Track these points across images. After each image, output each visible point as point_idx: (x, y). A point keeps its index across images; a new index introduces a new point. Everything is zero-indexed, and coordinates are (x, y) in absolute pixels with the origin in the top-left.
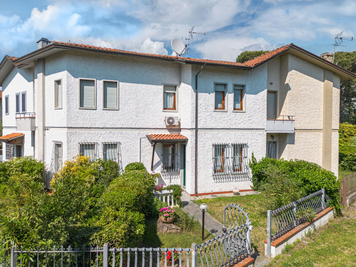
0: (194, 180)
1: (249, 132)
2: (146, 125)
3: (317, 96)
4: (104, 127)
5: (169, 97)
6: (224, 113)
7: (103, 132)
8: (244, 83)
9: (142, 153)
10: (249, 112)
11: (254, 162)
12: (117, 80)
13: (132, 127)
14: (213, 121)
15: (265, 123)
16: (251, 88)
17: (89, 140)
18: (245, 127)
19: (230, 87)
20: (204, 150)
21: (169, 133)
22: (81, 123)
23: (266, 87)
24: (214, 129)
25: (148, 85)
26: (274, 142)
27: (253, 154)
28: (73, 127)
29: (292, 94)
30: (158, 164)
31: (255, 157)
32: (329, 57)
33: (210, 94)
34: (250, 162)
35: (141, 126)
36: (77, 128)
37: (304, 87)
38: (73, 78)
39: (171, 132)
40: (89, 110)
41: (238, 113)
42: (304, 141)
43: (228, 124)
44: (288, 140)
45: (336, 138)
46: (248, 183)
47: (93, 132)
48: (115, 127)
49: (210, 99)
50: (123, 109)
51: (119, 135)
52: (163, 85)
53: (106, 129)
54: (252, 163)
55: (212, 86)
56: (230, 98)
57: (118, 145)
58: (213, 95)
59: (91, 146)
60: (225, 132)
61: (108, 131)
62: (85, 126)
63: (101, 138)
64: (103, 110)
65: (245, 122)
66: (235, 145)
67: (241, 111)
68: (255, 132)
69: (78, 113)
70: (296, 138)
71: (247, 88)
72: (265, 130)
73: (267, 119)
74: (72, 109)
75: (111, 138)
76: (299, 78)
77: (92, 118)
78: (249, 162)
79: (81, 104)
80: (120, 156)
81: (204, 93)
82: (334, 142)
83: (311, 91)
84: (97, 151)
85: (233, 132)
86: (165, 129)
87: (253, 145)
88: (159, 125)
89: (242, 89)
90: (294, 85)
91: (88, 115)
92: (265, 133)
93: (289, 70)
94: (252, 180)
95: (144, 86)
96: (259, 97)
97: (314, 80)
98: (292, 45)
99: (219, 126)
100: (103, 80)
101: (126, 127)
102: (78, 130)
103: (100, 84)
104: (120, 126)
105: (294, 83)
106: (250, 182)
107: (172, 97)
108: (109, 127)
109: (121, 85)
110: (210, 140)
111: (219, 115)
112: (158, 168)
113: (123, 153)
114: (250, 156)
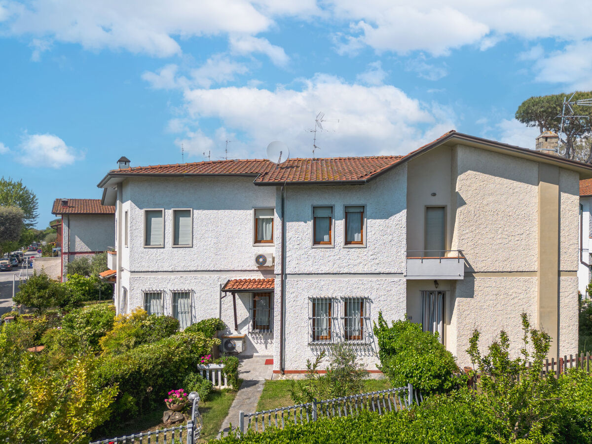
0: (279, 350)
1: (374, 279)
2: (230, 266)
3: (523, 213)
4: (173, 270)
5: (266, 224)
6: (329, 249)
7: (172, 276)
8: (363, 203)
9: (223, 306)
10: (373, 247)
11: (381, 326)
12: (190, 208)
13: (210, 270)
14: (310, 263)
15: (404, 264)
16: (377, 208)
17: (155, 287)
18: (366, 270)
19: (339, 210)
20: (296, 306)
21: (262, 277)
22: (146, 265)
23: (405, 205)
24: (312, 274)
25: (232, 211)
26: (439, 293)
27: (380, 314)
28: (136, 270)
29: (466, 211)
30: (245, 322)
31: (385, 318)
32: (548, 140)
33: (306, 222)
34: (375, 326)
35: (222, 268)
36: (141, 272)
37: (491, 199)
38: (138, 209)
39: (265, 275)
40: (155, 249)
41: (353, 250)
42: (494, 293)
43: (335, 266)
44: (457, 291)
45: (571, 287)
46: (373, 360)
47: (160, 277)
48: (187, 270)
49: (305, 230)
50: (198, 246)
51: (193, 281)
52: (253, 209)
53: (176, 273)
54: (379, 327)
55: (309, 211)
56: (339, 226)
57: (191, 294)
58: (310, 223)
59: (157, 295)
60: (331, 278)
61: (179, 275)
62: (150, 270)
63: (170, 284)
64: (173, 248)
65: (366, 262)
66: (346, 299)
67: (360, 246)
68: (384, 279)
69: (142, 253)
70: (476, 287)
71: (369, 211)
72: (404, 275)
73: (407, 256)
74: (136, 248)
75: (182, 285)
76: (481, 184)
77: (159, 258)
78: (373, 326)
79: (147, 242)
80: (193, 309)
81: (295, 221)
82: (567, 294)
83: (508, 203)
84: (165, 301)
85: (344, 279)
86: (257, 271)
87: (382, 299)
88: (248, 265)
89: (362, 211)
90: (469, 196)
91: (154, 255)
92: (405, 279)
93: (459, 172)
94: (378, 355)
95: (227, 212)
96: (391, 222)
97: (516, 183)
98: (453, 132)
99: (320, 269)
100: (173, 209)
101: (202, 269)
102: (142, 275)
103: (169, 214)
104: (194, 269)
105: (470, 192)
106: (376, 358)
107: (270, 223)
108: (180, 269)
109: (197, 213)
110: (306, 290)
111: (320, 252)
112: (246, 328)
113: (198, 304)
114: (375, 317)
